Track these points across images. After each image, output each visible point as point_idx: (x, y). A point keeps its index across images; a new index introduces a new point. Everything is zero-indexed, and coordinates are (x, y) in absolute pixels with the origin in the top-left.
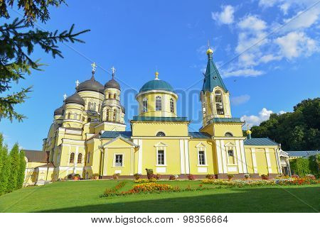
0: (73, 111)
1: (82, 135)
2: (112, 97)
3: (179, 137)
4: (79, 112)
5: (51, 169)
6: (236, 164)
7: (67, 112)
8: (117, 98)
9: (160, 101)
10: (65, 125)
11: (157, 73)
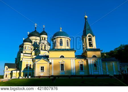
0: (27, 46)
1: (31, 56)
2: (44, 39)
3: (71, 58)
4: (29, 46)
5: (18, 72)
6: (98, 70)
7: (24, 46)
8: (46, 39)
9: (62, 41)
10: (24, 52)
11: (61, 28)
